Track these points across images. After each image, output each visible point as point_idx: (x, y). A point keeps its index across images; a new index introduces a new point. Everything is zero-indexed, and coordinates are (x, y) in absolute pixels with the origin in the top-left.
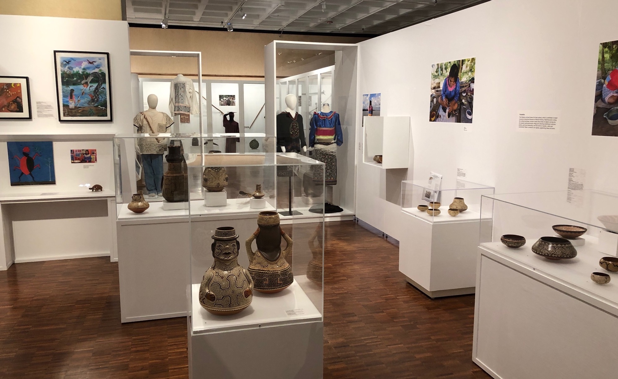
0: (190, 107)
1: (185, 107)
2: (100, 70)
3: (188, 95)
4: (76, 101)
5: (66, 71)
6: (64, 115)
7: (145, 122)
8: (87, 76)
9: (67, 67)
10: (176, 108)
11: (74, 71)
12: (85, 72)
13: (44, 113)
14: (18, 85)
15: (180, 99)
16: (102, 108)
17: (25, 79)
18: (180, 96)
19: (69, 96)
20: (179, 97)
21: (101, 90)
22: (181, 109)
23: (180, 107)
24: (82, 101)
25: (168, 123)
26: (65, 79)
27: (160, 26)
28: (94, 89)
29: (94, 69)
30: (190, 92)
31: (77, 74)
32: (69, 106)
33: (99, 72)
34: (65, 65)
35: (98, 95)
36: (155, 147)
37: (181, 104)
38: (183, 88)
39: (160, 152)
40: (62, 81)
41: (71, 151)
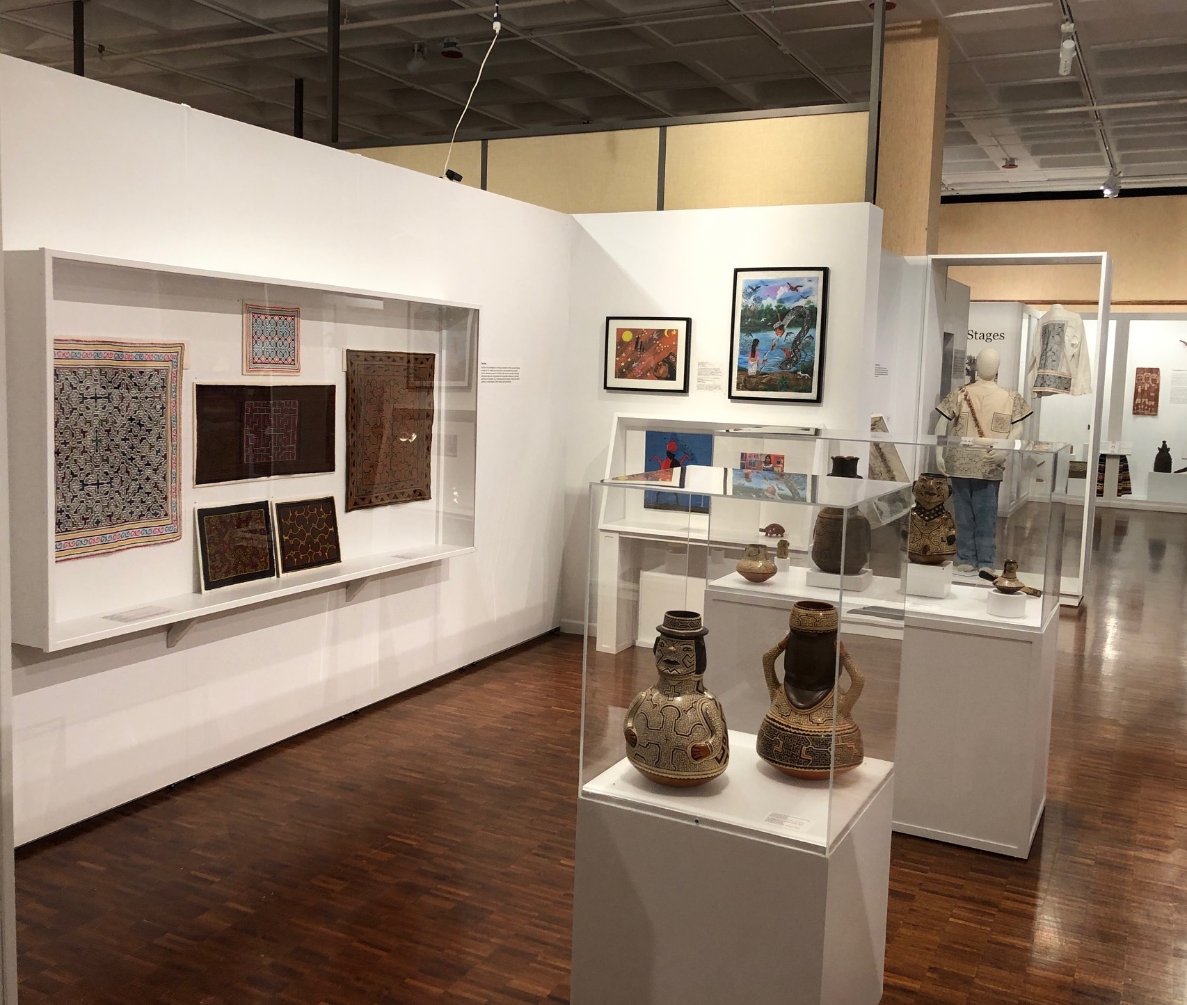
0: (1071, 379)
1: (1060, 377)
2: (809, 302)
3: (1069, 351)
4: (761, 361)
5: (750, 305)
6: (738, 388)
7: (965, 408)
8: (784, 313)
9: (752, 298)
10: (1039, 379)
11: (763, 306)
12: (781, 306)
13: (707, 383)
14: (674, 333)
15: (1050, 360)
16: (803, 375)
17: (685, 322)
18: (1050, 353)
19: (750, 353)
20: (1048, 355)
21: (805, 340)
22: (1048, 382)
23: (1048, 377)
24: (771, 361)
25: (1017, 412)
26: (746, 320)
27: (1098, 194)
28: (793, 340)
29: (798, 300)
30: (1073, 345)
31: (769, 311)
32: (747, 370)
33: (806, 306)
34: (750, 295)
35: (799, 351)
36: (981, 463)
37: (1049, 372)
38: (1058, 335)
39: (991, 476)
40: (741, 324)
41: (742, 454)
